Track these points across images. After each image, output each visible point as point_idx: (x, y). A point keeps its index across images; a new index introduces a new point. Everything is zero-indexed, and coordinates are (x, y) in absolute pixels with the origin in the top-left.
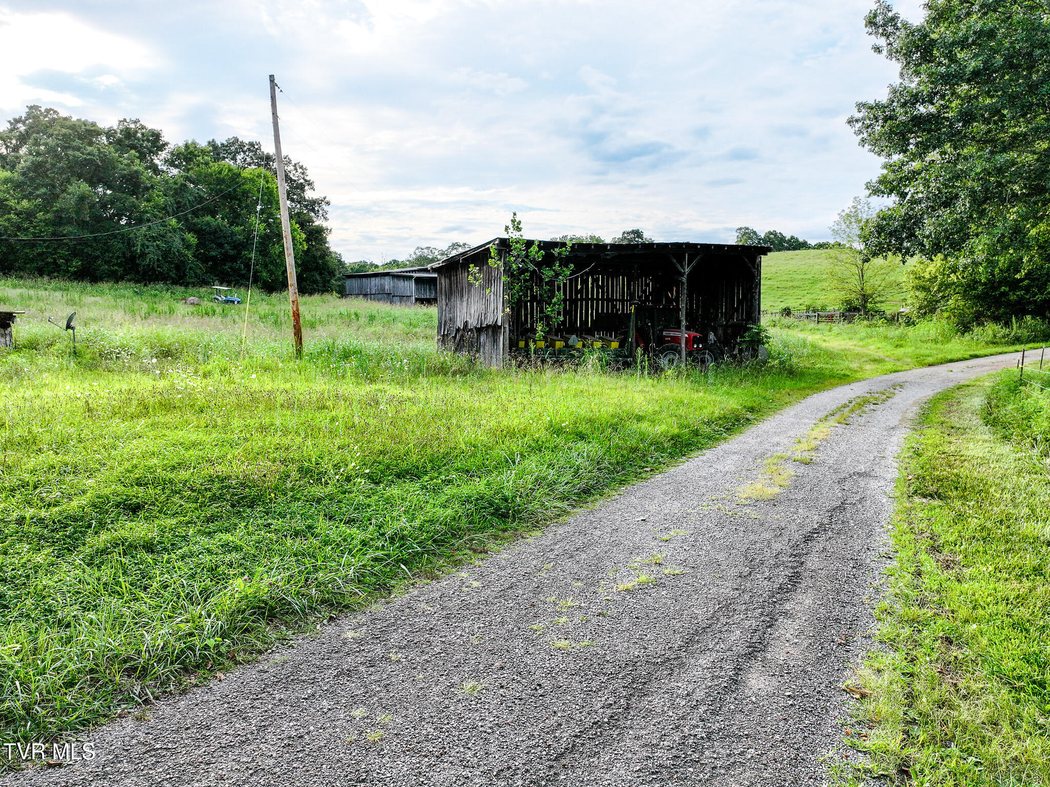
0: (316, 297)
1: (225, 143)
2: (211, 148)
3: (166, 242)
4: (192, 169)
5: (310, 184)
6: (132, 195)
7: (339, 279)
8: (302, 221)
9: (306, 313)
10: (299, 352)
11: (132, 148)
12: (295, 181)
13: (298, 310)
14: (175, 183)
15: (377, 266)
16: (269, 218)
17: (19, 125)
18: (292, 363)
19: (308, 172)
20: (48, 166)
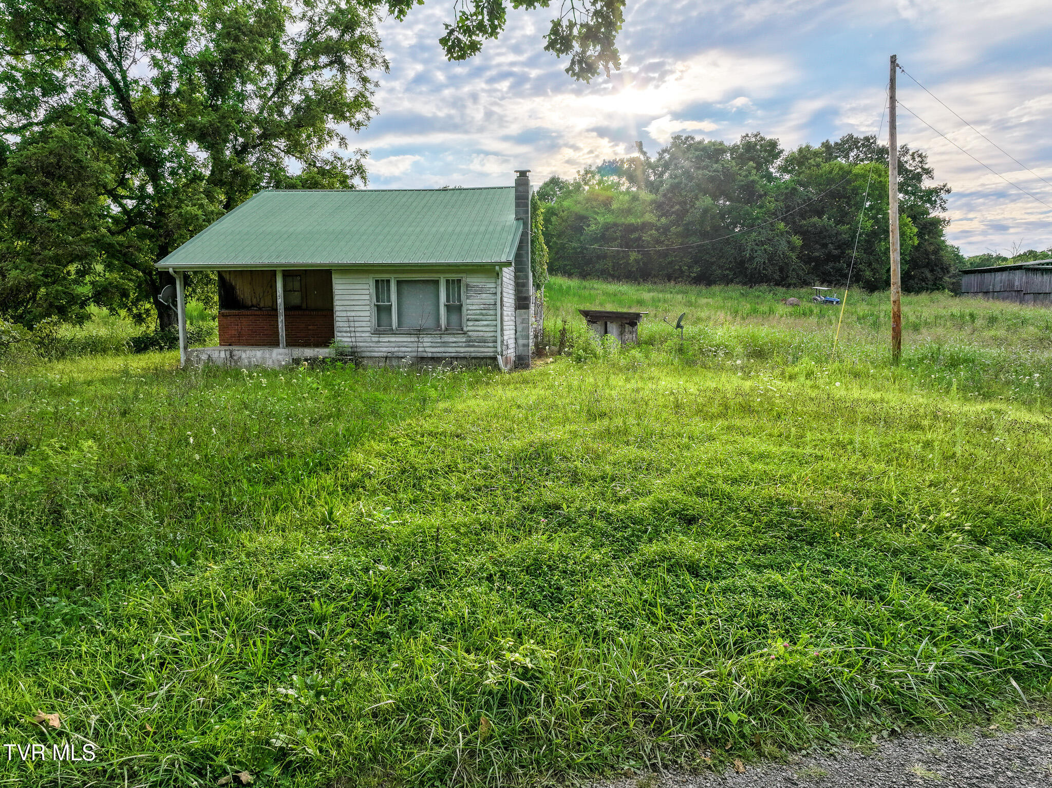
0: (924, 297)
1: (840, 142)
2: (824, 149)
3: (773, 246)
4: (803, 172)
5: (928, 172)
6: (747, 204)
7: (954, 276)
8: (914, 214)
9: (910, 314)
10: (896, 359)
11: (751, 160)
12: (911, 171)
13: (899, 311)
14: (787, 188)
15: (1005, 259)
16: (878, 213)
17: (666, 154)
18: (886, 371)
19: (928, 160)
20: (683, 186)
